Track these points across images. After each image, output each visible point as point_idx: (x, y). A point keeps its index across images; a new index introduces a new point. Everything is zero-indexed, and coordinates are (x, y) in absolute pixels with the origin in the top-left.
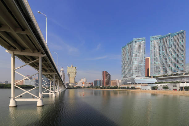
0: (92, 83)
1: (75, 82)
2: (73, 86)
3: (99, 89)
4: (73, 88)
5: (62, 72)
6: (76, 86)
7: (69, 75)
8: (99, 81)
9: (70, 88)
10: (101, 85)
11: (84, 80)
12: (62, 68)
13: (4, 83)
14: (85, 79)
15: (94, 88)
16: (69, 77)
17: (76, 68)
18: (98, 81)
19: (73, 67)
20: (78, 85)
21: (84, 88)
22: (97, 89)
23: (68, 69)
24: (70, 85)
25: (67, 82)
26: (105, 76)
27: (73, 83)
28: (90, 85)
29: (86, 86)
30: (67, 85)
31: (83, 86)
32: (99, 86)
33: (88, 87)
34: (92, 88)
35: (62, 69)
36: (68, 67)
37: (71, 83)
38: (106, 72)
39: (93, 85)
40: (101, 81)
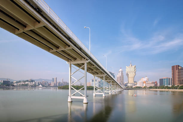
0: (156, 82)
1: (134, 82)
2: (132, 86)
3: (167, 90)
4: (131, 88)
5: (120, 72)
6: (136, 86)
7: (127, 75)
8: (167, 79)
9: (128, 88)
10: (170, 85)
11: (145, 79)
12: (121, 68)
13: (79, 85)
14: (146, 77)
15: (159, 88)
16: (128, 77)
17: (135, 67)
18: (165, 79)
19: (132, 66)
20: (138, 85)
21: (145, 88)
22: (163, 90)
23: (126, 69)
24: (129, 85)
25: (126, 83)
26: (177, 72)
27: (132, 84)
28: (153, 85)
29: (148, 86)
30: (126, 85)
31: (144, 85)
32: (166, 86)
33: (151, 88)
34: (156, 88)
35: (121, 70)
36: (126, 67)
37: (130, 84)
38: (179, 66)
39: (157, 84)
40: (169, 79)
